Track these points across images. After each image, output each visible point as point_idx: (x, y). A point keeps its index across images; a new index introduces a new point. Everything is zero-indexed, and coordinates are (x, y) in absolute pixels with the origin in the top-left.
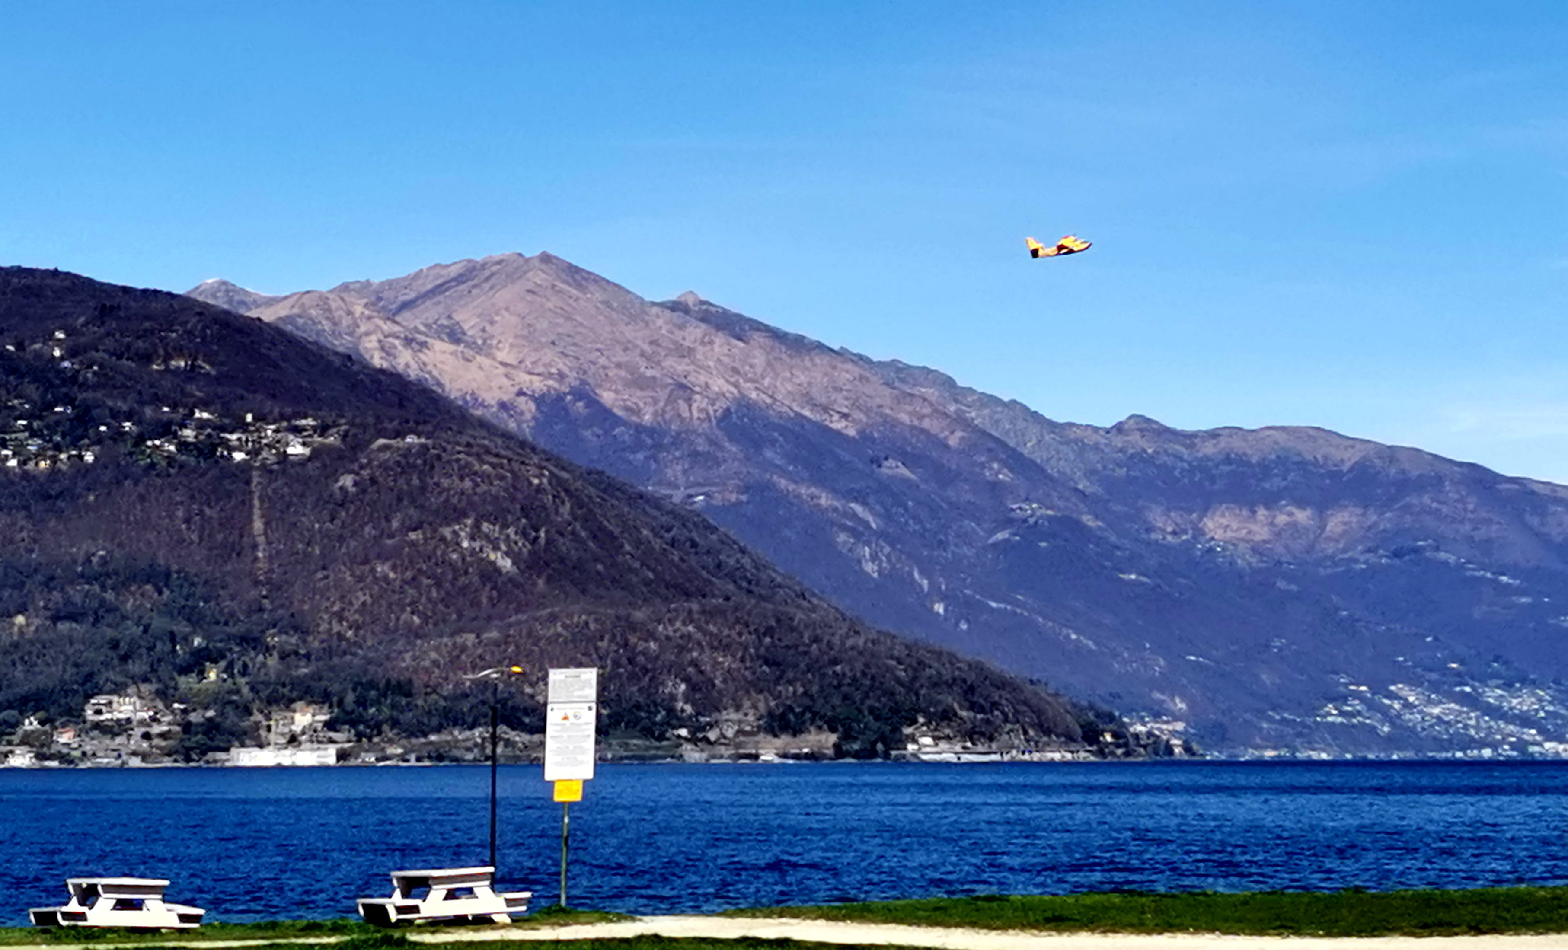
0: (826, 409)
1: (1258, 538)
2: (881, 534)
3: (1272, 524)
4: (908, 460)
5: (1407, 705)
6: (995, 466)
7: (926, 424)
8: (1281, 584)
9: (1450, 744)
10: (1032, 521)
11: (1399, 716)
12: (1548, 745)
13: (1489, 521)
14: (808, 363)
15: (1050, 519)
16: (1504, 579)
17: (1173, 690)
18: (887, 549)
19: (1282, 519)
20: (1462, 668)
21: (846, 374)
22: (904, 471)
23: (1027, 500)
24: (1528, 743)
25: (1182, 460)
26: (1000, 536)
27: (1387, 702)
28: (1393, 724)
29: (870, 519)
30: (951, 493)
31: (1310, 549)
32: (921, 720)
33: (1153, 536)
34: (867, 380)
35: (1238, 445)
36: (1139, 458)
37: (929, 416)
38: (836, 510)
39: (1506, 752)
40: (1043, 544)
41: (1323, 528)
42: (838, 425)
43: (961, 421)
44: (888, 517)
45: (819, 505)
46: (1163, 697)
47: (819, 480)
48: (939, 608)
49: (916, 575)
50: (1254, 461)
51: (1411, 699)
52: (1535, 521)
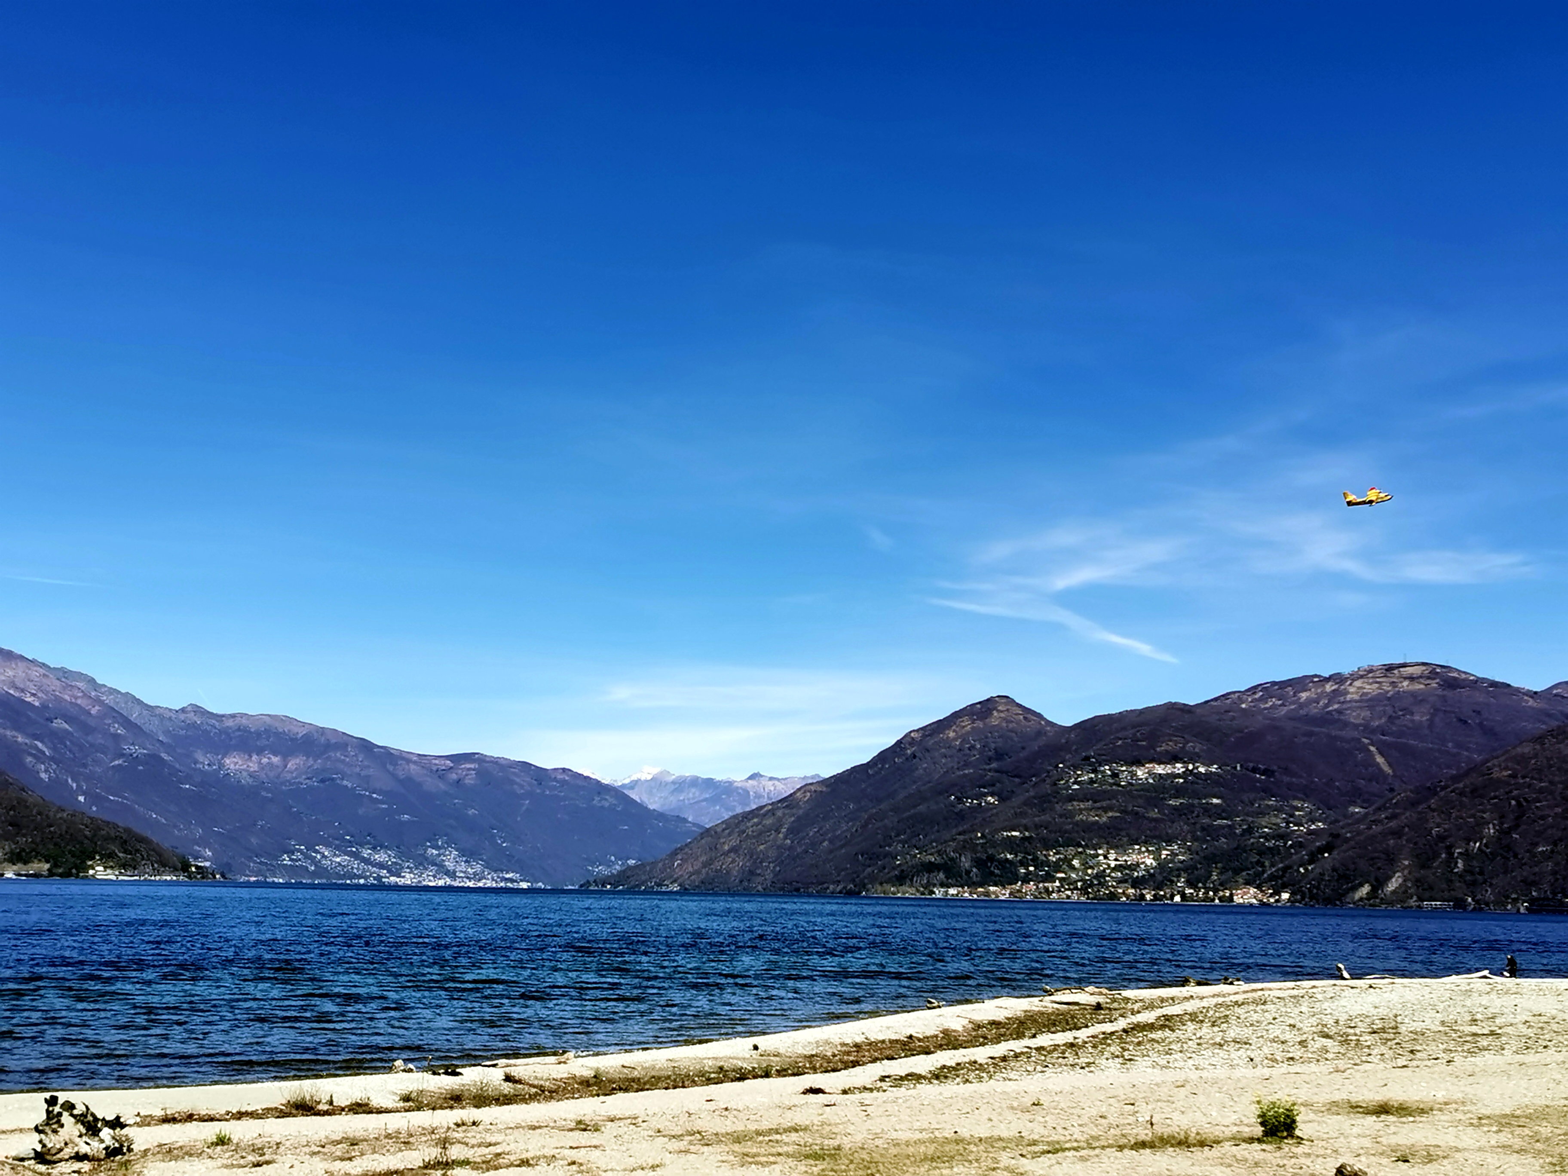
0: (23, 691)
1: (252, 769)
2: (52, 758)
3: (260, 763)
4: (68, 719)
5: (324, 856)
6: (116, 725)
7: (79, 702)
8: (264, 793)
9: (344, 877)
10: (135, 755)
11: (320, 861)
12: (392, 878)
13: (369, 767)
14: (14, 666)
15: (145, 755)
16: (375, 796)
17: (207, 845)
18: (54, 766)
19: (265, 760)
20: (352, 839)
21: (35, 673)
22: (67, 726)
23: (133, 744)
24: (382, 877)
25: (215, 728)
26: (117, 762)
27: (314, 854)
28: (316, 866)
29: (45, 749)
30: (90, 738)
31: (278, 777)
32: (98, 858)
33: (198, 766)
34: (47, 676)
35: (244, 721)
36: (194, 725)
37: (82, 697)
38: (26, 744)
39: (372, 881)
40: (141, 768)
41: (286, 766)
42: (29, 699)
43: (98, 701)
44: (54, 749)
45: (16, 741)
46: (198, 848)
47: (17, 728)
48: (81, 799)
49: (70, 781)
50: (252, 730)
51: (326, 853)
52: (390, 768)
